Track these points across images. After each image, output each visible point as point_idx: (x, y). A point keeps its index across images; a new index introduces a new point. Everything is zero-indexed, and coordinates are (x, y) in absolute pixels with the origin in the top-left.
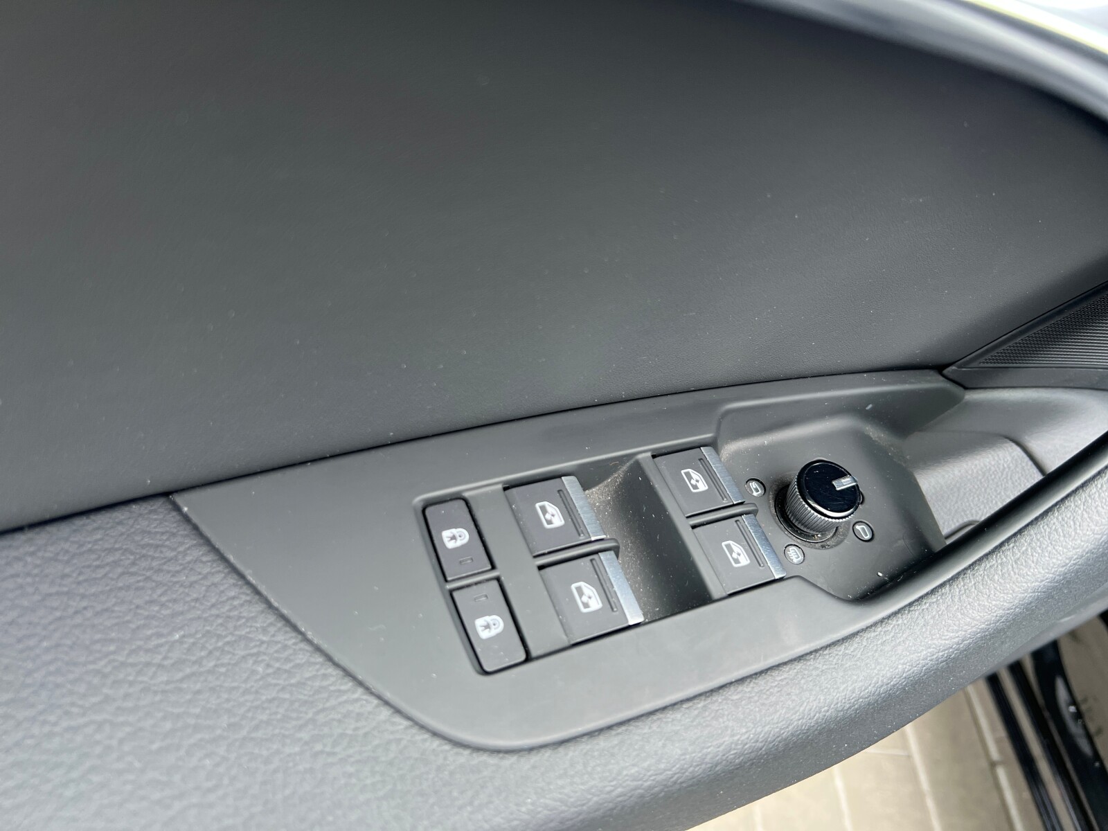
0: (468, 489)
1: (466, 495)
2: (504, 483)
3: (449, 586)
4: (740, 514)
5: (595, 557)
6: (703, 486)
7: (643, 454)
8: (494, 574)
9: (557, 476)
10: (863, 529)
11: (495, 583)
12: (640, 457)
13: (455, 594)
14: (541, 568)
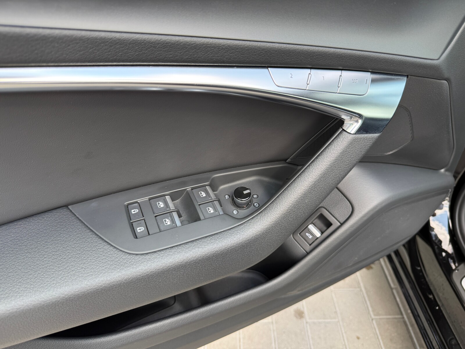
0: (139, 200)
1: (139, 201)
2: (149, 198)
3: (131, 221)
4: (213, 201)
5: (171, 213)
6: (204, 195)
7: (189, 188)
8: (144, 218)
9: (165, 195)
10: (256, 204)
11: (143, 221)
12: (188, 189)
13: (133, 223)
14: (156, 216)
